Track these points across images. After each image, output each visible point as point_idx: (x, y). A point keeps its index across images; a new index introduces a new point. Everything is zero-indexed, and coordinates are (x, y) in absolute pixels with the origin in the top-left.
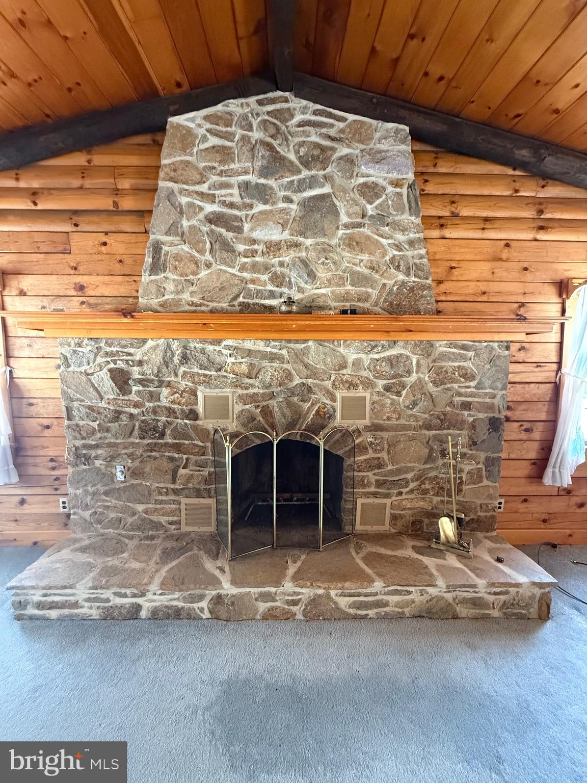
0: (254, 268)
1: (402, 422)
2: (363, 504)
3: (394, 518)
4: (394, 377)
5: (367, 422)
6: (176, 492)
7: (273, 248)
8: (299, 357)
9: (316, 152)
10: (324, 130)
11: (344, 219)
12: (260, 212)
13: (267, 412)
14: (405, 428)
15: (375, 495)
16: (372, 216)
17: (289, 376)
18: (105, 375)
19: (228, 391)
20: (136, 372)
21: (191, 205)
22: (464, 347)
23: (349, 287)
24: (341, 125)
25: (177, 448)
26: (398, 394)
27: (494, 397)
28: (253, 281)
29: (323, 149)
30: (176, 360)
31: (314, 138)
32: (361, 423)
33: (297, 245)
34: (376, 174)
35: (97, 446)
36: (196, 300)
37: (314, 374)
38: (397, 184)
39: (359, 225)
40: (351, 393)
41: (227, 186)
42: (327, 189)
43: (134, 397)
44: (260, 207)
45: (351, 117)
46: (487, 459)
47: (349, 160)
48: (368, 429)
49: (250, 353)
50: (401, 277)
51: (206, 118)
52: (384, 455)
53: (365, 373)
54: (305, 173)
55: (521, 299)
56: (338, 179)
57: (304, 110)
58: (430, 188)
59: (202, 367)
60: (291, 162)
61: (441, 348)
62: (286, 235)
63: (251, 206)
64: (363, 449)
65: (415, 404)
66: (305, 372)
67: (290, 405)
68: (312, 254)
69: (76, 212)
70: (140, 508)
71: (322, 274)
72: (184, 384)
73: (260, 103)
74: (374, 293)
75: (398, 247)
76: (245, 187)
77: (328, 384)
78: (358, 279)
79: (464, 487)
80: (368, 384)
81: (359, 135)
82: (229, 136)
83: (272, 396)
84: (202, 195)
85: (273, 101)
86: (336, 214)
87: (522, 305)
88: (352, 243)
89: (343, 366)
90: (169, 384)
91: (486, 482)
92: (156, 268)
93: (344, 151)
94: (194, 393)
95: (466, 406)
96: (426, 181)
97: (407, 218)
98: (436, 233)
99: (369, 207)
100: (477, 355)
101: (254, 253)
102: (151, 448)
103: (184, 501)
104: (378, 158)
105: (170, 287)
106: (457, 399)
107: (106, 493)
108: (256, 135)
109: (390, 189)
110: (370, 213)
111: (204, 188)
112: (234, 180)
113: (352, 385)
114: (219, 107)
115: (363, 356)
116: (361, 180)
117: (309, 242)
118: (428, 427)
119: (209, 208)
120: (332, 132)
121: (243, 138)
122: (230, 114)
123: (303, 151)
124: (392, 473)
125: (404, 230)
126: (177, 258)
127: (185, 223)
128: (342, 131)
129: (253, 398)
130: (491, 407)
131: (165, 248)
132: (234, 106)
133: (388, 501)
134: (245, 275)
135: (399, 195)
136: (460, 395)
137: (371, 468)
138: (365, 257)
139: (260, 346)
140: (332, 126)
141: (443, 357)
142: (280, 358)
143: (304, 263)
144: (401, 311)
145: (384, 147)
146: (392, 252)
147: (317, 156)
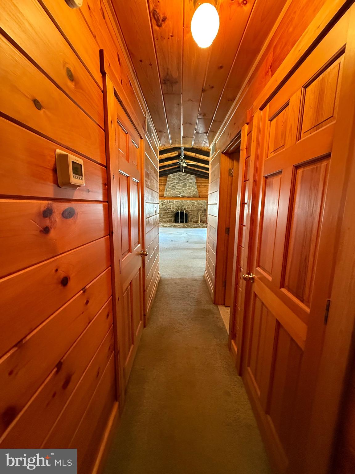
0: (177, 192)
3: (194, 221)
4: (193, 204)
5: (190, 210)
6: (168, 218)
7: (180, 189)
8: (182, 202)
10: (185, 176)
13: (179, 208)
14: (195, 210)
15: (191, 218)
17: (181, 204)
18: (161, 204)
19: (174, 206)
20: (164, 204)
25: (168, 212)
26: (194, 206)
30: (169, 202)
33: (182, 189)
34: (191, 181)
36: (171, 195)
37: (184, 204)
38: (194, 182)
39: (189, 187)
42: (186, 183)
43: (164, 206)
44: (178, 185)
49: (177, 201)
50: (194, 193)
51: (172, 175)
52: (192, 214)
54: (183, 181)
56: (187, 181)
57: (183, 174)
58: (198, 182)
59: (171, 203)
61: (199, 201)
64: (190, 213)
65: (195, 208)
67: (181, 207)
70: (164, 220)
72: (170, 205)
73: (178, 173)
74: (191, 194)
76: (177, 183)
77: (186, 205)
78: (189, 193)
80: (190, 205)
81: (189, 176)
82: (175, 177)
83: (179, 206)
84: (172, 184)
85: (180, 173)
86: (187, 185)
88: (189, 189)
89: (187, 203)
90: (168, 205)
92: (166, 192)
95: (202, 208)
97: (195, 186)
98: (199, 187)
99: (191, 185)
101: (177, 190)
102: (166, 212)
105: (168, 194)
108: (178, 177)
112: (175, 182)
113: (188, 205)
114: (174, 174)
115: (190, 202)
117: (184, 189)
118: (197, 210)
123: (183, 178)
124: (193, 216)
126: (169, 190)
127: (170, 187)
128: (187, 176)
129: (177, 207)
130: (205, 208)
131: (167, 189)
133: (193, 219)
142: (180, 202)
143: (183, 191)
144: (194, 197)
145: (192, 178)
146: (193, 190)
147: (185, 179)
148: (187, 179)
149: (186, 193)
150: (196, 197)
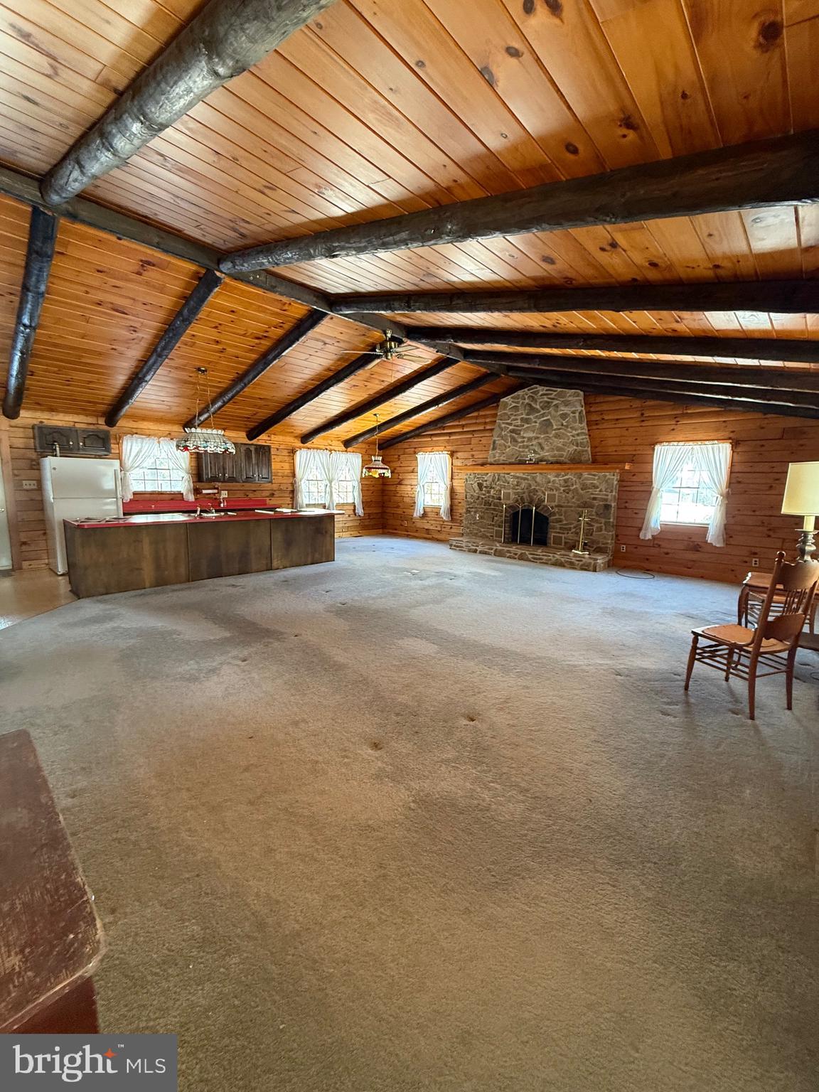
0: (523, 447)
1: (570, 504)
2: (554, 536)
3: (566, 543)
4: (567, 486)
5: (556, 503)
6: (493, 525)
7: (530, 439)
8: (534, 479)
9: (546, 404)
10: (549, 396)
11: (555, 427)
12: (527, 427)
13: (522, 498)
14: (571, 507)
15: (559, 533)
16: (565, 426)
17: (530, 486)
18: (476, 484)
19: (510, 491)
20: (485, 484)
21: (505, 427)
22: (594, 475)
23: (556, 452)
24: (555, 393)
25: (494, 509)
26: (568, 493)
27: (607, 495)
28: (523, 452)
29: (548, 403)
30: (496, 480)
31: (546, 399)
32: (553, 504)
33: (538, 438)
34: (566, 410)
35: (472, 508)
36: (505, 459)
37: (538, 485)
38: (574, 412)
39: (559, 429)
40: (552, 493)
41: (517, 419)
42: (549, 417)
43: (483, 492)
44: (526, 426)
45: (559, 390)
46: (606, 522)
47: (556, 406)
48: (556, 506)
49: (518, 477)
50: (575, 447)
51: (512, 398)
52: (562, 517)
53: (556, 485)
54: (542, 412)
55: (634, 453)
56: (553, 412)
57: (543, 390)
58: (592, 409)
59: (504, 482)
60: (537, 409)
61: (585, 475)
62: (534, 435)
63: (523, 426)
64: (554, 514)
65: (573, 497)
66: (535, 484)
67: (529, 496)
68: (543, 441)
69: (473, 431)
70: (483, 530)
71: (546, 448)
72: (498, 488)
73: (528, 390)
74: (565, 454)
75: (573, 436)
76: (522, 419)
77: (543, 489)
78: (559, 449)
79: (594, 533)
80: (557, 489)
81: (560, 395)
82: (518, 403)
83: (524, 493)
84: (507, 424)
85: (532, 389)
86: (553, 426)
87: (634, 455)
88: (557, 436)
89: (549, 482)
90: (493, 488)
91: (603, 532)
92: (494, 449)
93: (555, 402)
94: (500, 491)
95: (594, 499)
96: (591, 407)
97: (577, 425)
98: (594, 427)
99: (564, 422)
100: (599, 478)
101: (523, 442)
102: (487, 509)
103: (495, 528)
104: (566, 404)
105: (497, 455)
106: (592, 496)
107: (474, 524)
108: (527, 401)
109: (572, 415)
110: (565, 424)
111: (509, 421)
112: (519, 417)
113: (551, 489)
114: (516, 394)
115: (556, 478)
116: (561, 412)
117: (542, 436)
118: (579, 507)
119: (511, 427)
120: (552, 396)
121: (523, 403)
122: (519, 395)
123: (541, 405)
124: (566, 524)
125: (576, 430)
126: (500, 445)
127: (503, 433)
128: (555, 395)
129: (517, 493)
130: (606, 500)
131: (497, 442)
132: (520, 393)
133: (563, 536)
134: (521, 450)
135: (575, 417)
136: (592, 494)
137: (557, 522)
138: (562, 440)
139: (521, 475)
140: (551, 394)
141: (587, 479)
142: (527, 479)
143: (540, 444)
144: (575, 461)
145: (570, 399)
146: (571, 438)
147: (547, 405)
148: (554, 405)
149: (548, 451)
150: (580, 462)
